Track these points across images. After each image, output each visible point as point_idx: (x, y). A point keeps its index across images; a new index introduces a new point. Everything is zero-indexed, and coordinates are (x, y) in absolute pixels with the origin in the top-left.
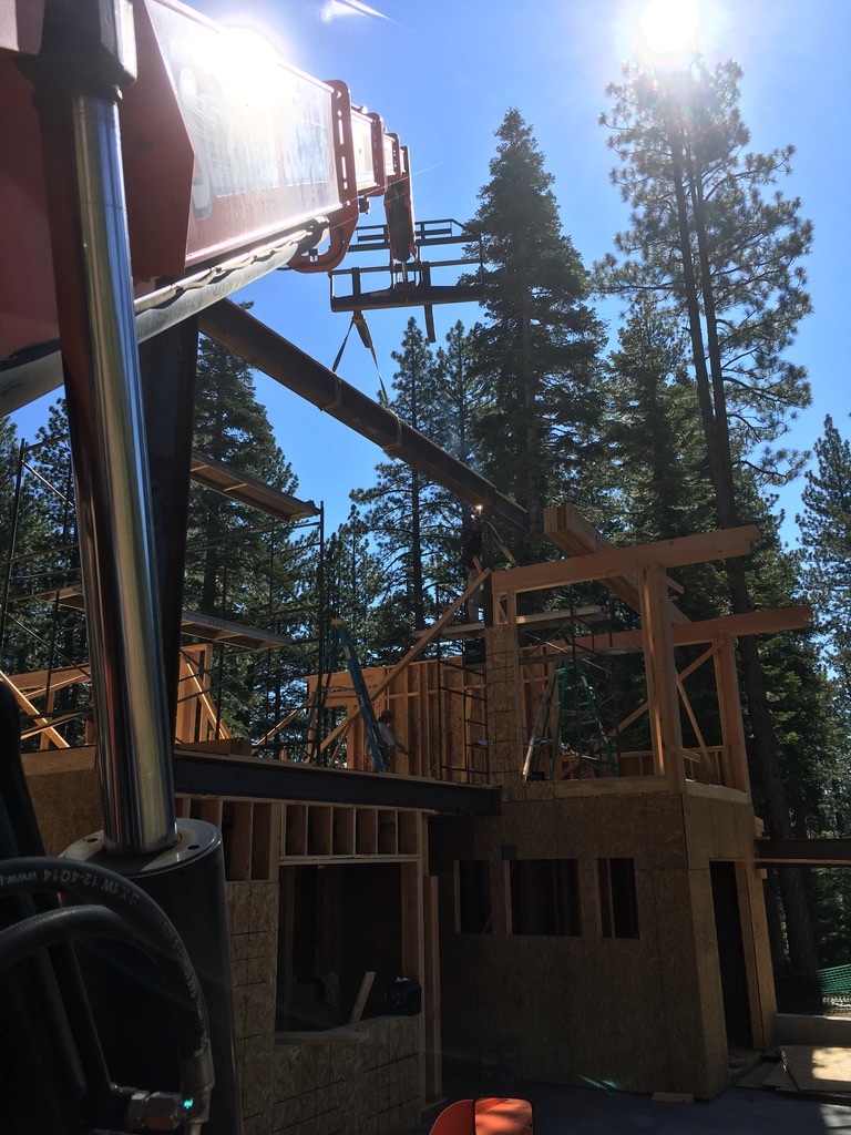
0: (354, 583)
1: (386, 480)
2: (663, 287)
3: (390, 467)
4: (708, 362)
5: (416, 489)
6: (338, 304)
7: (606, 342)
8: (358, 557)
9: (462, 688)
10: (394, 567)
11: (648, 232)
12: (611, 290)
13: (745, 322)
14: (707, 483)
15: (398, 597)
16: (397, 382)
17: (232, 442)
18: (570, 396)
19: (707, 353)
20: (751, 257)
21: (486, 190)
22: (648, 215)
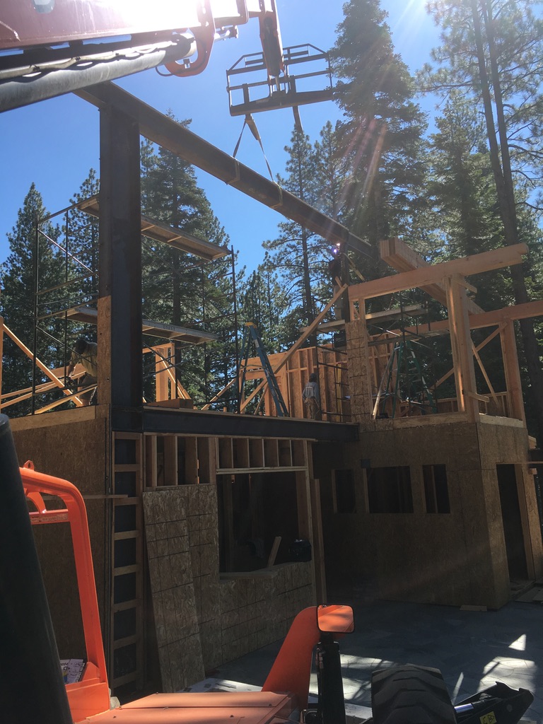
0: (270, 302)
1: (285, 233)
2: (466, 84)
3: (287, 224)
4: (498, 136)
5: (304, 238)
6: (235, 111)
7: (427, 127)
8: (271, 285)
9: (335, 364)
10: (293, 290)
11: (454, 46)
12: (429, 90)
13: (523, 104)
14: (498, 219)
15: (298, 310)
16: (289, 166)
17: (184, 215)
18: (403, 166)
19: (496, 129)
20: (526, 58)
21: (341, 26)
22: (453, 33)
